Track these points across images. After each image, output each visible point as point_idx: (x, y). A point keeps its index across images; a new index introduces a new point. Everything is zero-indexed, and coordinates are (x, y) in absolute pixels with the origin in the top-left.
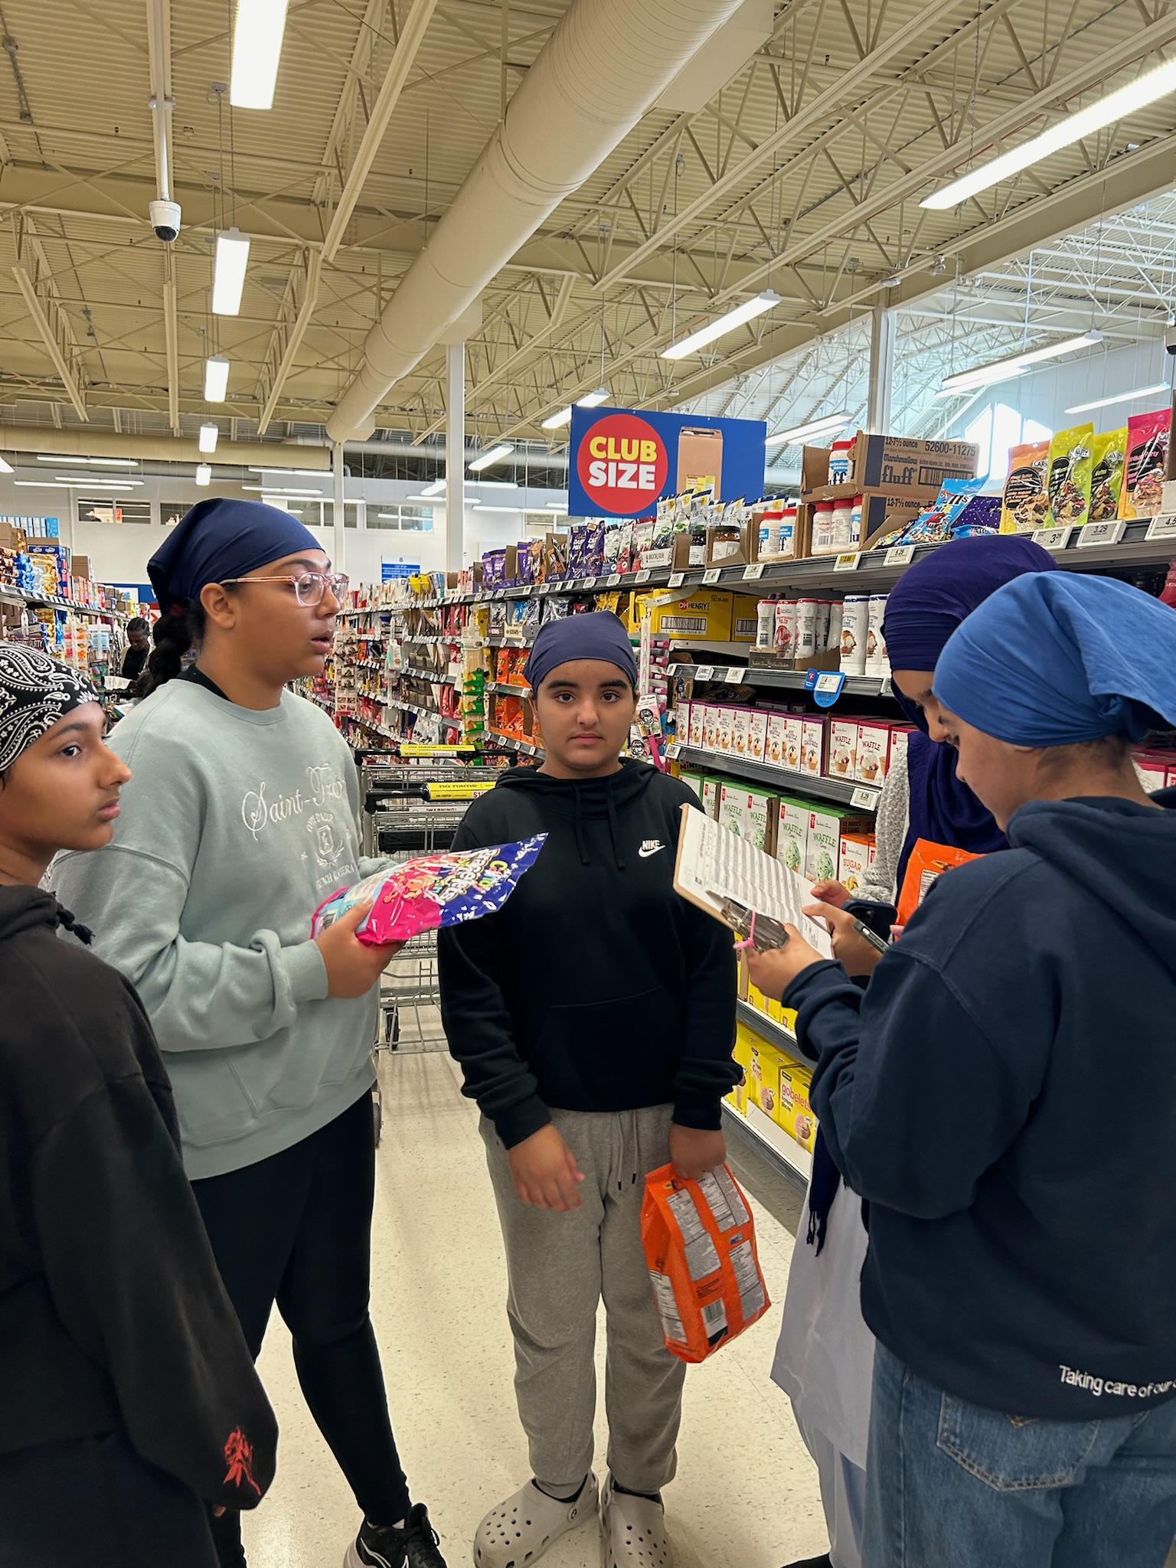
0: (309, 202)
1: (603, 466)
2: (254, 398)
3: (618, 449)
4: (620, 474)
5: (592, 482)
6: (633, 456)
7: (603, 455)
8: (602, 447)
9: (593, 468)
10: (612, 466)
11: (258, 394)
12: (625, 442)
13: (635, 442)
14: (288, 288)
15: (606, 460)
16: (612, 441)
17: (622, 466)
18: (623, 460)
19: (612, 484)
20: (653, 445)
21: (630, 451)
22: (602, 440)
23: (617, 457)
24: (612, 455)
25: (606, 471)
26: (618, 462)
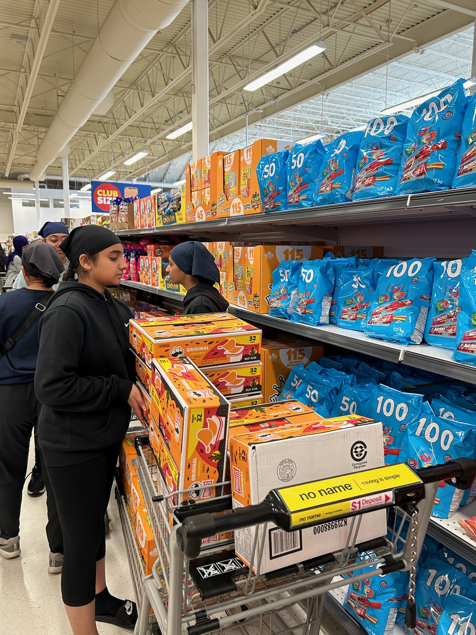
0: (13, 111)
1: (102, 198)
2: (4, 163)
3: (106, 193)
4: (107, 200)
5: (99, 202)
6: (111, 195)
8: (101, 193)
9: (99, 199)
10: (105, 198)
11: (5, 162)
12: (108, 191)
13: (111, 191)
14: (10, 132)
16: (104, 191)
17: (107, 198)
18: (107, 196)
19: (105, 203)
20: (117, 192)
21: (110, 194)
22: (101, 191)
23: (106, 195)
25: (103, 199)
26: (106, 197)
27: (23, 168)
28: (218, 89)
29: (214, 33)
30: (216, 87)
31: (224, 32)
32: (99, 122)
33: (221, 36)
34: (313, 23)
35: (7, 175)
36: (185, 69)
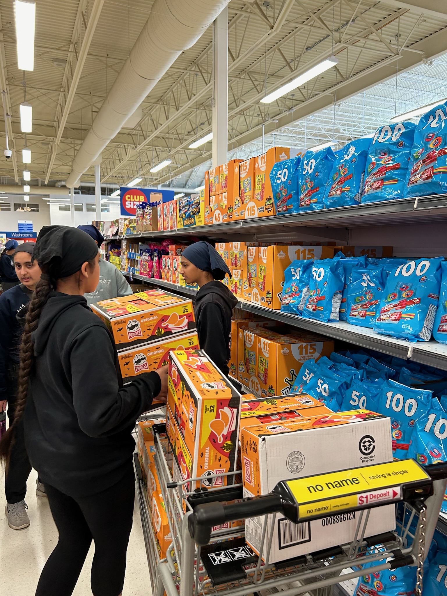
0: (53, 126)
1: (130, 203)
2: (44, 172)
3: (133, 198)
4: (134, 205)
5: (127, 207)
6: (138, 200)
7: (129, 200)
8: (129, 198)
9: (127, 203)
10: (132, 203)
12: (135, 197)
13: (138, 197)
14: (50, 145)
15: (130, 201)
16: (132, 196)
17: (135, 203)
18: (135, 201)
19: (132, 207)
20: (143, 197)
21: (137, 199)
22: (129, 196)
24: (132, 199)
25: (131, 204)
26: (133, 201)
27: (60, 176)
28: (237, 102)
29: (233, 52)
30: (235, 101)
31: (242, 51)
32: (128, 134)
33: (240, 54)
34: (325, 40)
35: (46, 183)
36: (207, 85)
